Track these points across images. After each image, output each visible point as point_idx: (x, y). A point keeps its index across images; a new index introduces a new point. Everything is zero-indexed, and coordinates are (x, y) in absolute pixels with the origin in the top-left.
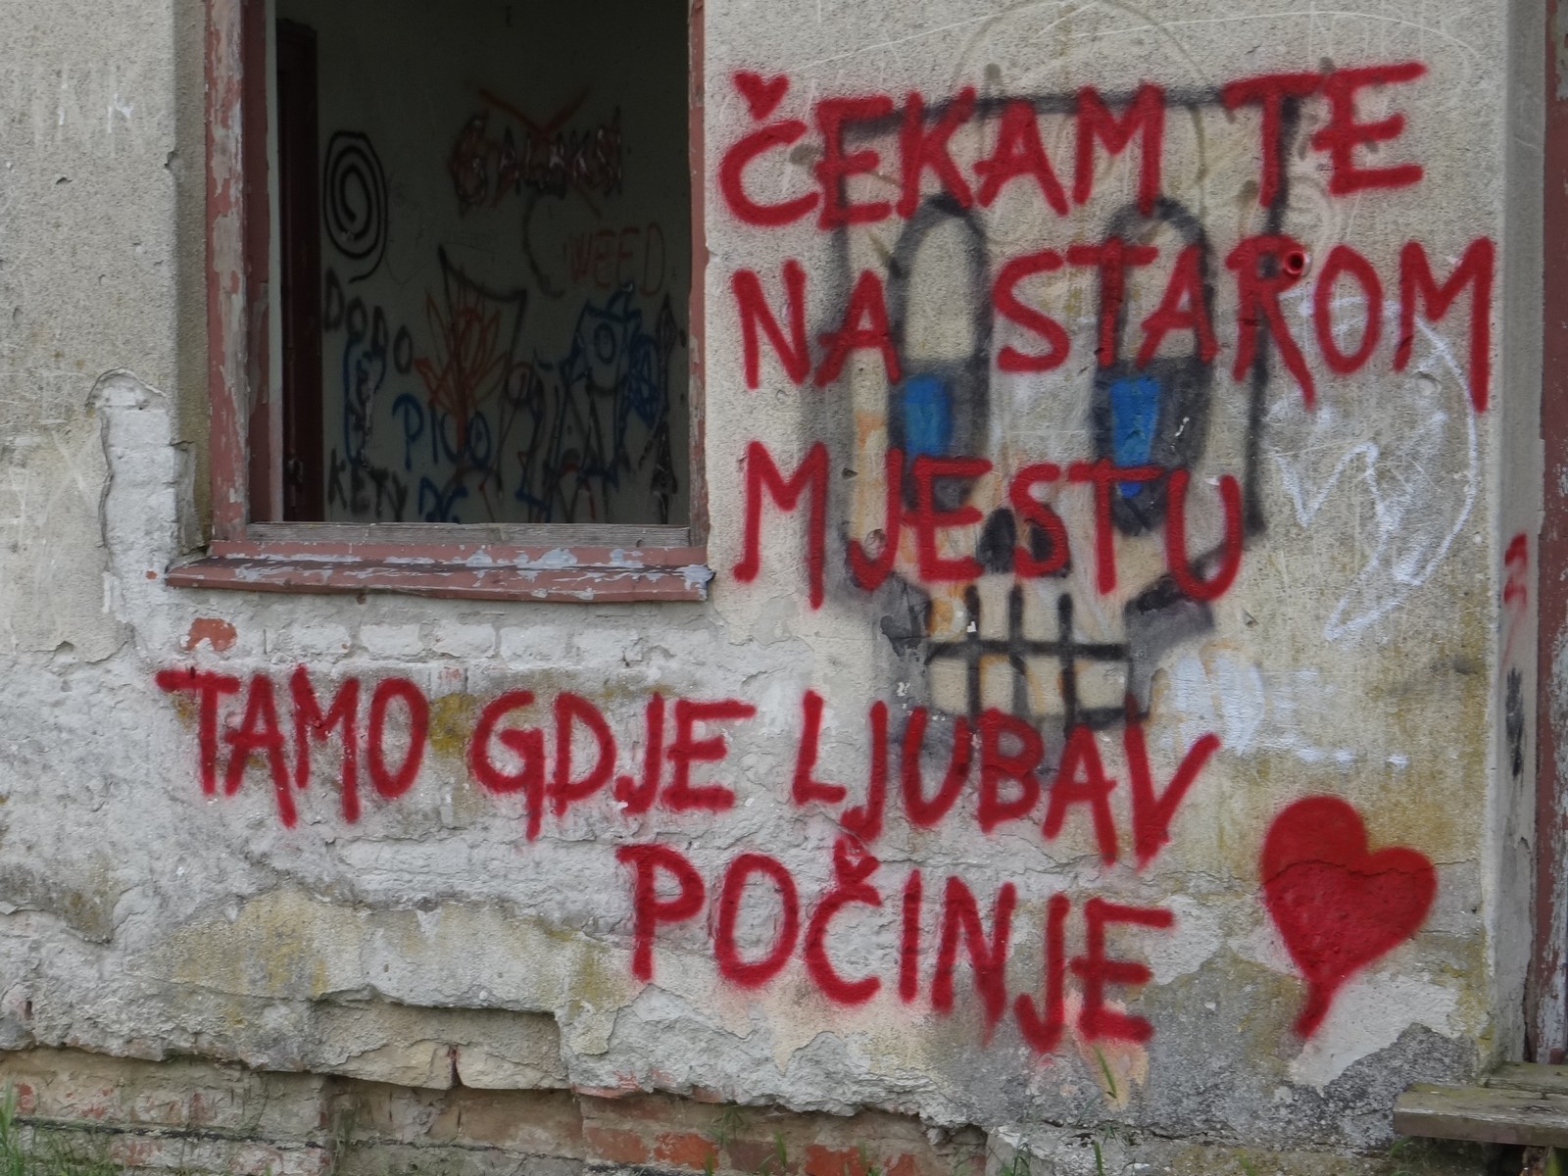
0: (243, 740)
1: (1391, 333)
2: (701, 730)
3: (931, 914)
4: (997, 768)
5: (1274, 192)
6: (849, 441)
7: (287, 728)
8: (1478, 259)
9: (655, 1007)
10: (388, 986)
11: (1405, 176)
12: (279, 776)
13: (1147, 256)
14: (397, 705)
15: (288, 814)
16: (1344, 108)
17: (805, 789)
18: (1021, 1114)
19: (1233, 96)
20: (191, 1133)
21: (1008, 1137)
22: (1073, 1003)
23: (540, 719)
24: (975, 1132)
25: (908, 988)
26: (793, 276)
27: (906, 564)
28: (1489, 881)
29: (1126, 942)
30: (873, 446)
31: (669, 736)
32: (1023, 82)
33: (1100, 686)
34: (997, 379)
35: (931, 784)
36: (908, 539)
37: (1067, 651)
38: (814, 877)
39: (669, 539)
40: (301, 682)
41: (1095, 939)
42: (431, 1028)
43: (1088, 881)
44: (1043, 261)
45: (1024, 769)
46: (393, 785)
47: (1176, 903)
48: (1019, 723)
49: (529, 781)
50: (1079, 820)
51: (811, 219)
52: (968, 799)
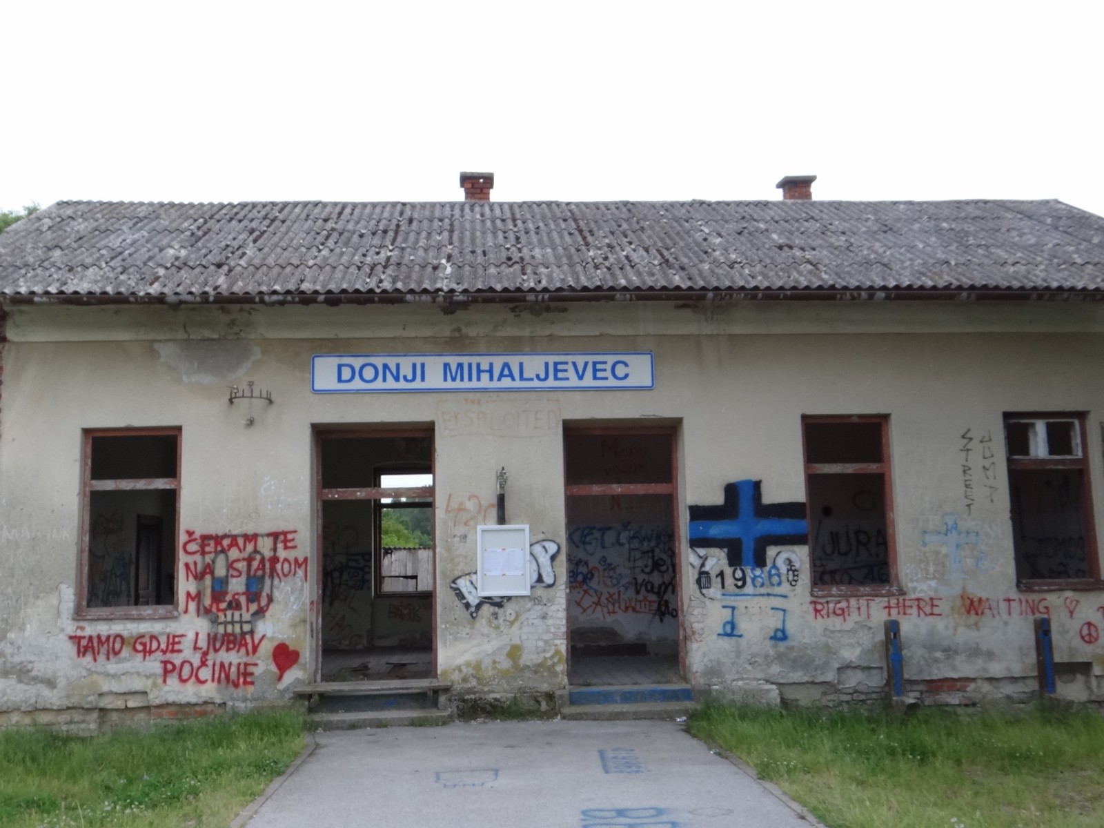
0: (86, 648)
1: (293, 571)
2: (177, 639)
3: (217, 668)
4: (229, 642)
5: (275, 549)
6: (204, 589)
7: (95, 644)
8: (306, 560)
9: (167, 688)
10: (114, 690)
11: (295, 547)
12: (94, 653)
13: (254, 559)
14: (118, 640)
15: (95, 660)
16: (285, 537)
17: (196, 648)
18: (232, 699)
19: (269, 535)
20: (71, 722)
21: (230, 703)
22: (241, 680)
23: (147, 640)
24: (225, 704)
25: (213, 680)
26: (195, 563)
27: (214, 610)
28: (308, 654)
29: (250, 669)
30: (208, 591)
31: (171, 640)
32: (235, 532)
33: (246, 628)
34: (230, 579)
35: (218, 645)
36: (215, 606)
37: (241, 622)
38: (196, 662)
39: (170, 607)
40: (99, 637)
41: (245, 669)
42: (122, 697)
43: (245, 659)
44: (238, 560)
45: (234, 642)
46: (116, 653)
47: (259, 662)
48: (233, 634)
49: (144, 651)
50: (243, 650)
51: (198, 554)
52: (224, 647)
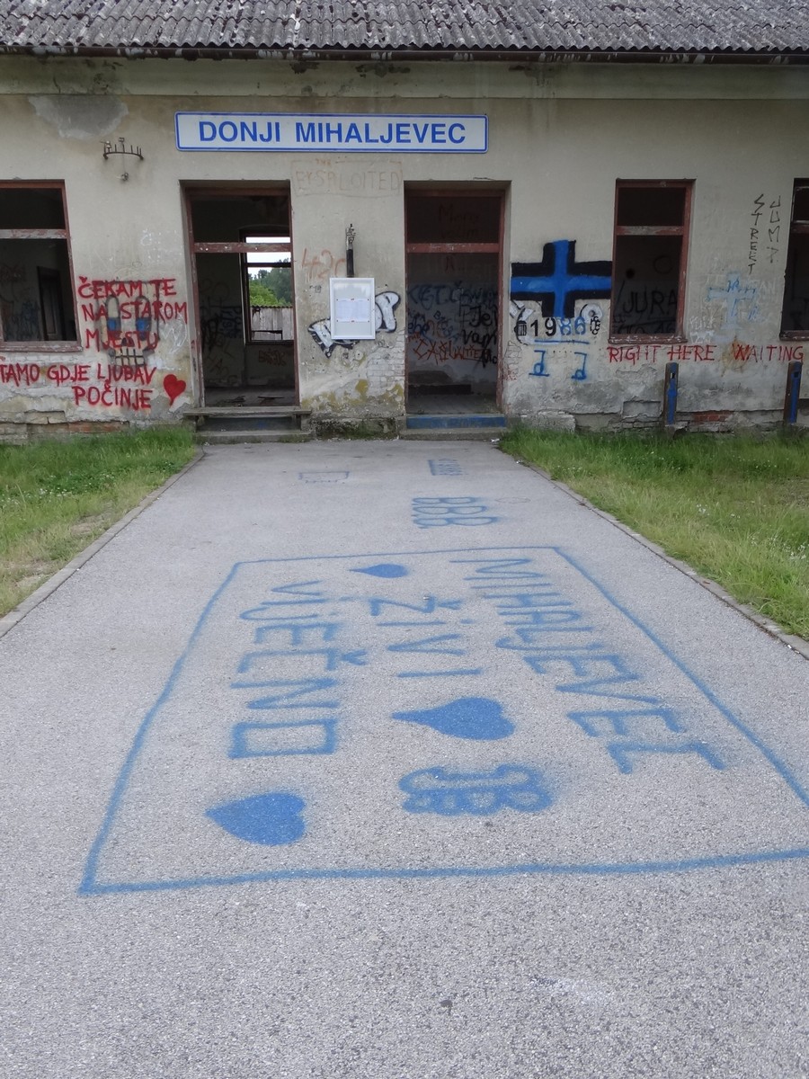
0: (9, 375)
1: (174, 314)
2: (83, 370)
3: (119, 393)
4: (127, 373)
5: (158, 295)
6: (101, 328)
7: (16, 372)
8: (185, 304)
9: (80, 409)
10: (37, 409)
11: (175, 293)
12: (16, 379)
13: (141, 303)
14: (34, 368)
15: (18, 385)
16: (166, 285)
17: (99, 377)
18: (134, 418)
19: (151, 282)
20: (6, 434)
21: (132, 422)
22: (140, 404)
23: (58, 369)
24: (128, 422)
25: (117, 403)
26: (91, 305)
27: (111, 345)
28: (193, 384)
29: (146, 395)
30: (105, 330)
31: (78, 371)
32: (122, 279)
33: (140, 361)
34: (122, 320)
35: (118, 376)
36: (111, 342)
37: (135, 357)
38: (101, 388)
39: (74, 343)
40: (18, 365)
41: (142, 395)
42: (44, 415)
43: (141, 387)
44: (127, 304)
45: (131, 373)
46: (35, 380)
47: (153, 389)
48: (129, 366)
49: (57, 378)
50: (139, 379)
51: (93, 297)
52: (123, 377)
